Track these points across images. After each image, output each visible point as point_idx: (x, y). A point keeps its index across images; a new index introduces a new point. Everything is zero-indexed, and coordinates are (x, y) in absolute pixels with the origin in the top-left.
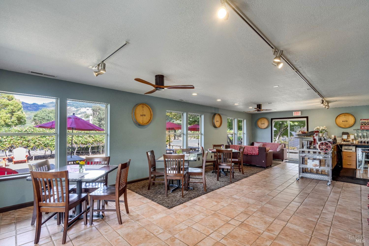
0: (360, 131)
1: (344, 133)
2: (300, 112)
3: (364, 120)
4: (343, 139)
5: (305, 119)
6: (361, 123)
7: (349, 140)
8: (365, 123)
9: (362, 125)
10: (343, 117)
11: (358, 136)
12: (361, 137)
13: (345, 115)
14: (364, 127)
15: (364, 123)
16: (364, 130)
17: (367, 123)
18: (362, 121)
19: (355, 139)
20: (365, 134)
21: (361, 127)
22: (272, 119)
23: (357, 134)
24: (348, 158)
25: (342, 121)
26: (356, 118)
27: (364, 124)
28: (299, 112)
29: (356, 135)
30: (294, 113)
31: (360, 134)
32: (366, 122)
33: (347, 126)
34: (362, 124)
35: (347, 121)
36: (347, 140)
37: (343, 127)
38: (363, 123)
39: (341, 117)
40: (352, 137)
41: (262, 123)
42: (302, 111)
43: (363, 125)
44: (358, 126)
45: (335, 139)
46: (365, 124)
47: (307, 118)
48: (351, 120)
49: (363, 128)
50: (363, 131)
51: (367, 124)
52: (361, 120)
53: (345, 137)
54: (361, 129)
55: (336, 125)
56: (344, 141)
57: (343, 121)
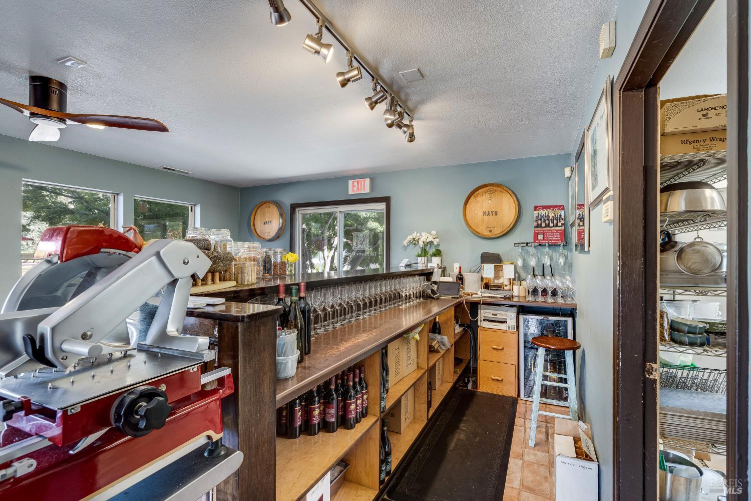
0: (532, 250)
1: (487, 258)
2: (368, 181)
3: (544, 208)
4: (482, 279)
5: (382, 206)
6: (537, 221)
7: (500, 281)
8: (548, 219)
9: (537, 227)
10: (484, 197)
11: (525, 266)
12: (536, 273)
13: (490, 192)
14: (543, 234)
15: (545, 221)
16: (545, 246)
17: (553, 222)
18: (540, 212)
19: (518, 279)
20: (547, 261)
21: (536, 235)
22: (294, 207)
23: (524, 260)
24: (495, 356)
25: (482, 213)
26: (522, 202)
27: (543, 225)
28: (364, 181)
29: (520, 263)
30: (350, 182)
31: (533, 262)
32: (550, 215)
33: (497, 231)
34: (539, 222)
35: (496, 213)
36: (496, 281)
37: (486, 233)
38: (541, 219)
39: (479, 199)
40: (508, 272)
41: (267, 220)
42: (373, 177)
43: (541, 227)
44: (525, 233)
45: (460, 278)
46: (547, 222)
47: (387, 200)
48: (507, 208)
49: (540, 237)
50: (540, 247)
51: (551, 225)
52: (536, 208)
53: (489, 271)
54: (535, 242)
55: (467, 229)
56: (487, 286)
57: (485, 213)
